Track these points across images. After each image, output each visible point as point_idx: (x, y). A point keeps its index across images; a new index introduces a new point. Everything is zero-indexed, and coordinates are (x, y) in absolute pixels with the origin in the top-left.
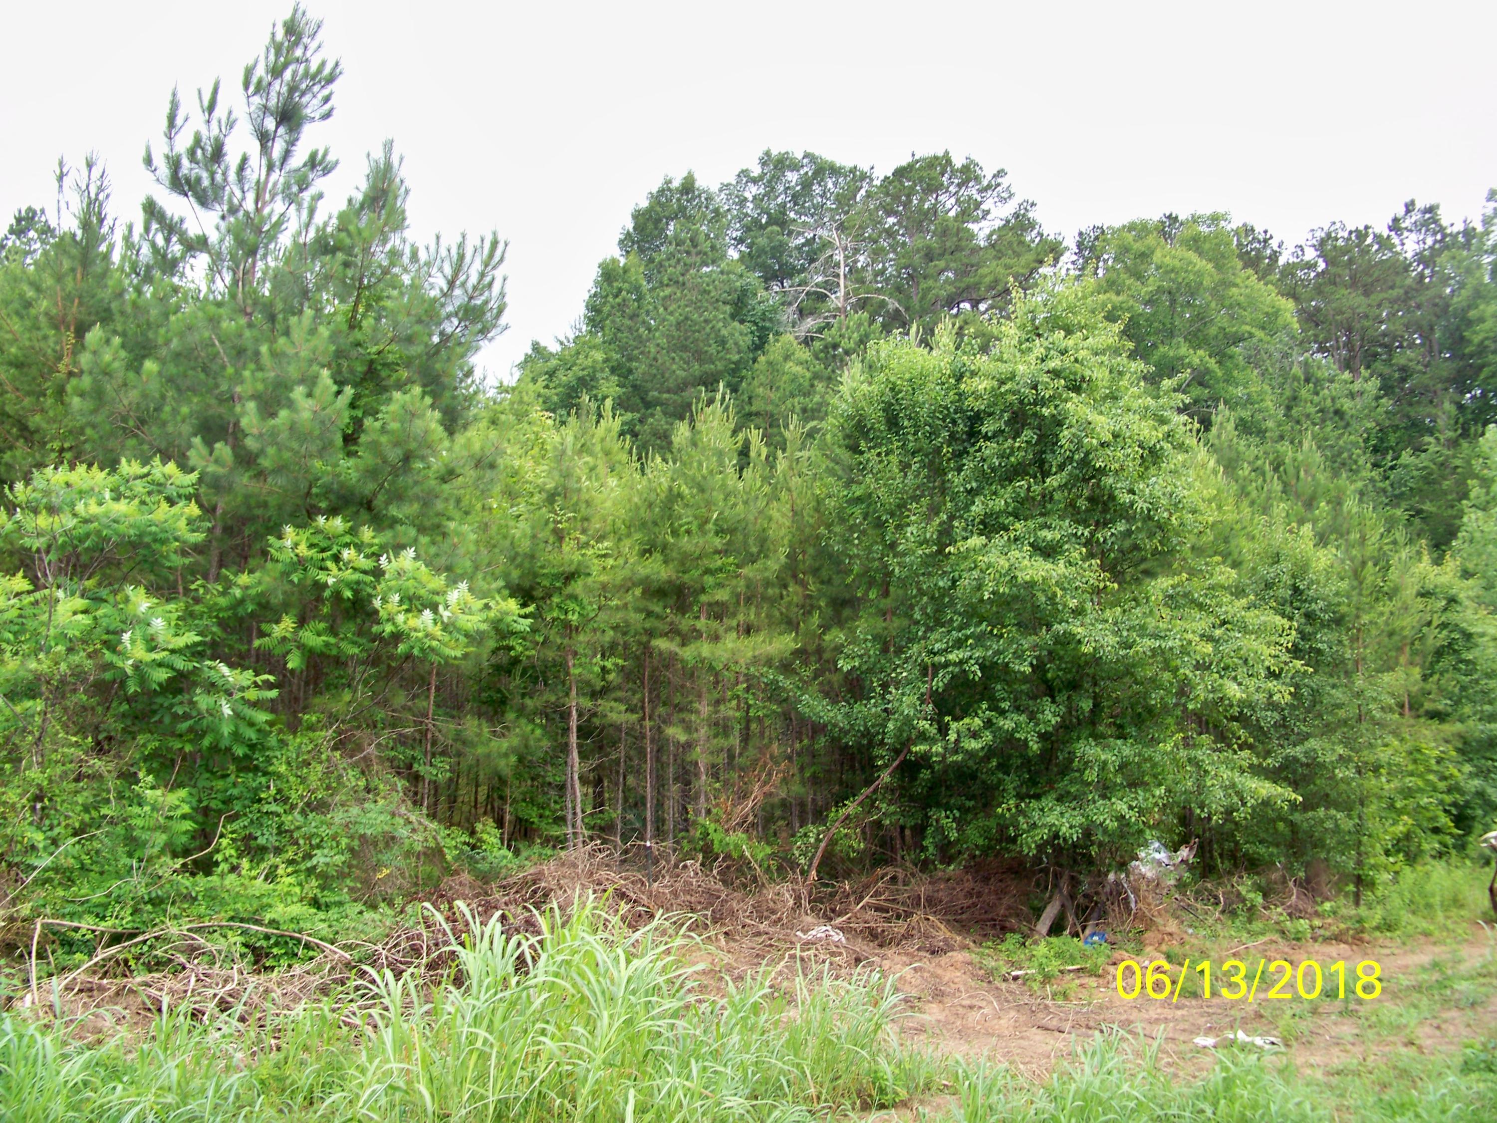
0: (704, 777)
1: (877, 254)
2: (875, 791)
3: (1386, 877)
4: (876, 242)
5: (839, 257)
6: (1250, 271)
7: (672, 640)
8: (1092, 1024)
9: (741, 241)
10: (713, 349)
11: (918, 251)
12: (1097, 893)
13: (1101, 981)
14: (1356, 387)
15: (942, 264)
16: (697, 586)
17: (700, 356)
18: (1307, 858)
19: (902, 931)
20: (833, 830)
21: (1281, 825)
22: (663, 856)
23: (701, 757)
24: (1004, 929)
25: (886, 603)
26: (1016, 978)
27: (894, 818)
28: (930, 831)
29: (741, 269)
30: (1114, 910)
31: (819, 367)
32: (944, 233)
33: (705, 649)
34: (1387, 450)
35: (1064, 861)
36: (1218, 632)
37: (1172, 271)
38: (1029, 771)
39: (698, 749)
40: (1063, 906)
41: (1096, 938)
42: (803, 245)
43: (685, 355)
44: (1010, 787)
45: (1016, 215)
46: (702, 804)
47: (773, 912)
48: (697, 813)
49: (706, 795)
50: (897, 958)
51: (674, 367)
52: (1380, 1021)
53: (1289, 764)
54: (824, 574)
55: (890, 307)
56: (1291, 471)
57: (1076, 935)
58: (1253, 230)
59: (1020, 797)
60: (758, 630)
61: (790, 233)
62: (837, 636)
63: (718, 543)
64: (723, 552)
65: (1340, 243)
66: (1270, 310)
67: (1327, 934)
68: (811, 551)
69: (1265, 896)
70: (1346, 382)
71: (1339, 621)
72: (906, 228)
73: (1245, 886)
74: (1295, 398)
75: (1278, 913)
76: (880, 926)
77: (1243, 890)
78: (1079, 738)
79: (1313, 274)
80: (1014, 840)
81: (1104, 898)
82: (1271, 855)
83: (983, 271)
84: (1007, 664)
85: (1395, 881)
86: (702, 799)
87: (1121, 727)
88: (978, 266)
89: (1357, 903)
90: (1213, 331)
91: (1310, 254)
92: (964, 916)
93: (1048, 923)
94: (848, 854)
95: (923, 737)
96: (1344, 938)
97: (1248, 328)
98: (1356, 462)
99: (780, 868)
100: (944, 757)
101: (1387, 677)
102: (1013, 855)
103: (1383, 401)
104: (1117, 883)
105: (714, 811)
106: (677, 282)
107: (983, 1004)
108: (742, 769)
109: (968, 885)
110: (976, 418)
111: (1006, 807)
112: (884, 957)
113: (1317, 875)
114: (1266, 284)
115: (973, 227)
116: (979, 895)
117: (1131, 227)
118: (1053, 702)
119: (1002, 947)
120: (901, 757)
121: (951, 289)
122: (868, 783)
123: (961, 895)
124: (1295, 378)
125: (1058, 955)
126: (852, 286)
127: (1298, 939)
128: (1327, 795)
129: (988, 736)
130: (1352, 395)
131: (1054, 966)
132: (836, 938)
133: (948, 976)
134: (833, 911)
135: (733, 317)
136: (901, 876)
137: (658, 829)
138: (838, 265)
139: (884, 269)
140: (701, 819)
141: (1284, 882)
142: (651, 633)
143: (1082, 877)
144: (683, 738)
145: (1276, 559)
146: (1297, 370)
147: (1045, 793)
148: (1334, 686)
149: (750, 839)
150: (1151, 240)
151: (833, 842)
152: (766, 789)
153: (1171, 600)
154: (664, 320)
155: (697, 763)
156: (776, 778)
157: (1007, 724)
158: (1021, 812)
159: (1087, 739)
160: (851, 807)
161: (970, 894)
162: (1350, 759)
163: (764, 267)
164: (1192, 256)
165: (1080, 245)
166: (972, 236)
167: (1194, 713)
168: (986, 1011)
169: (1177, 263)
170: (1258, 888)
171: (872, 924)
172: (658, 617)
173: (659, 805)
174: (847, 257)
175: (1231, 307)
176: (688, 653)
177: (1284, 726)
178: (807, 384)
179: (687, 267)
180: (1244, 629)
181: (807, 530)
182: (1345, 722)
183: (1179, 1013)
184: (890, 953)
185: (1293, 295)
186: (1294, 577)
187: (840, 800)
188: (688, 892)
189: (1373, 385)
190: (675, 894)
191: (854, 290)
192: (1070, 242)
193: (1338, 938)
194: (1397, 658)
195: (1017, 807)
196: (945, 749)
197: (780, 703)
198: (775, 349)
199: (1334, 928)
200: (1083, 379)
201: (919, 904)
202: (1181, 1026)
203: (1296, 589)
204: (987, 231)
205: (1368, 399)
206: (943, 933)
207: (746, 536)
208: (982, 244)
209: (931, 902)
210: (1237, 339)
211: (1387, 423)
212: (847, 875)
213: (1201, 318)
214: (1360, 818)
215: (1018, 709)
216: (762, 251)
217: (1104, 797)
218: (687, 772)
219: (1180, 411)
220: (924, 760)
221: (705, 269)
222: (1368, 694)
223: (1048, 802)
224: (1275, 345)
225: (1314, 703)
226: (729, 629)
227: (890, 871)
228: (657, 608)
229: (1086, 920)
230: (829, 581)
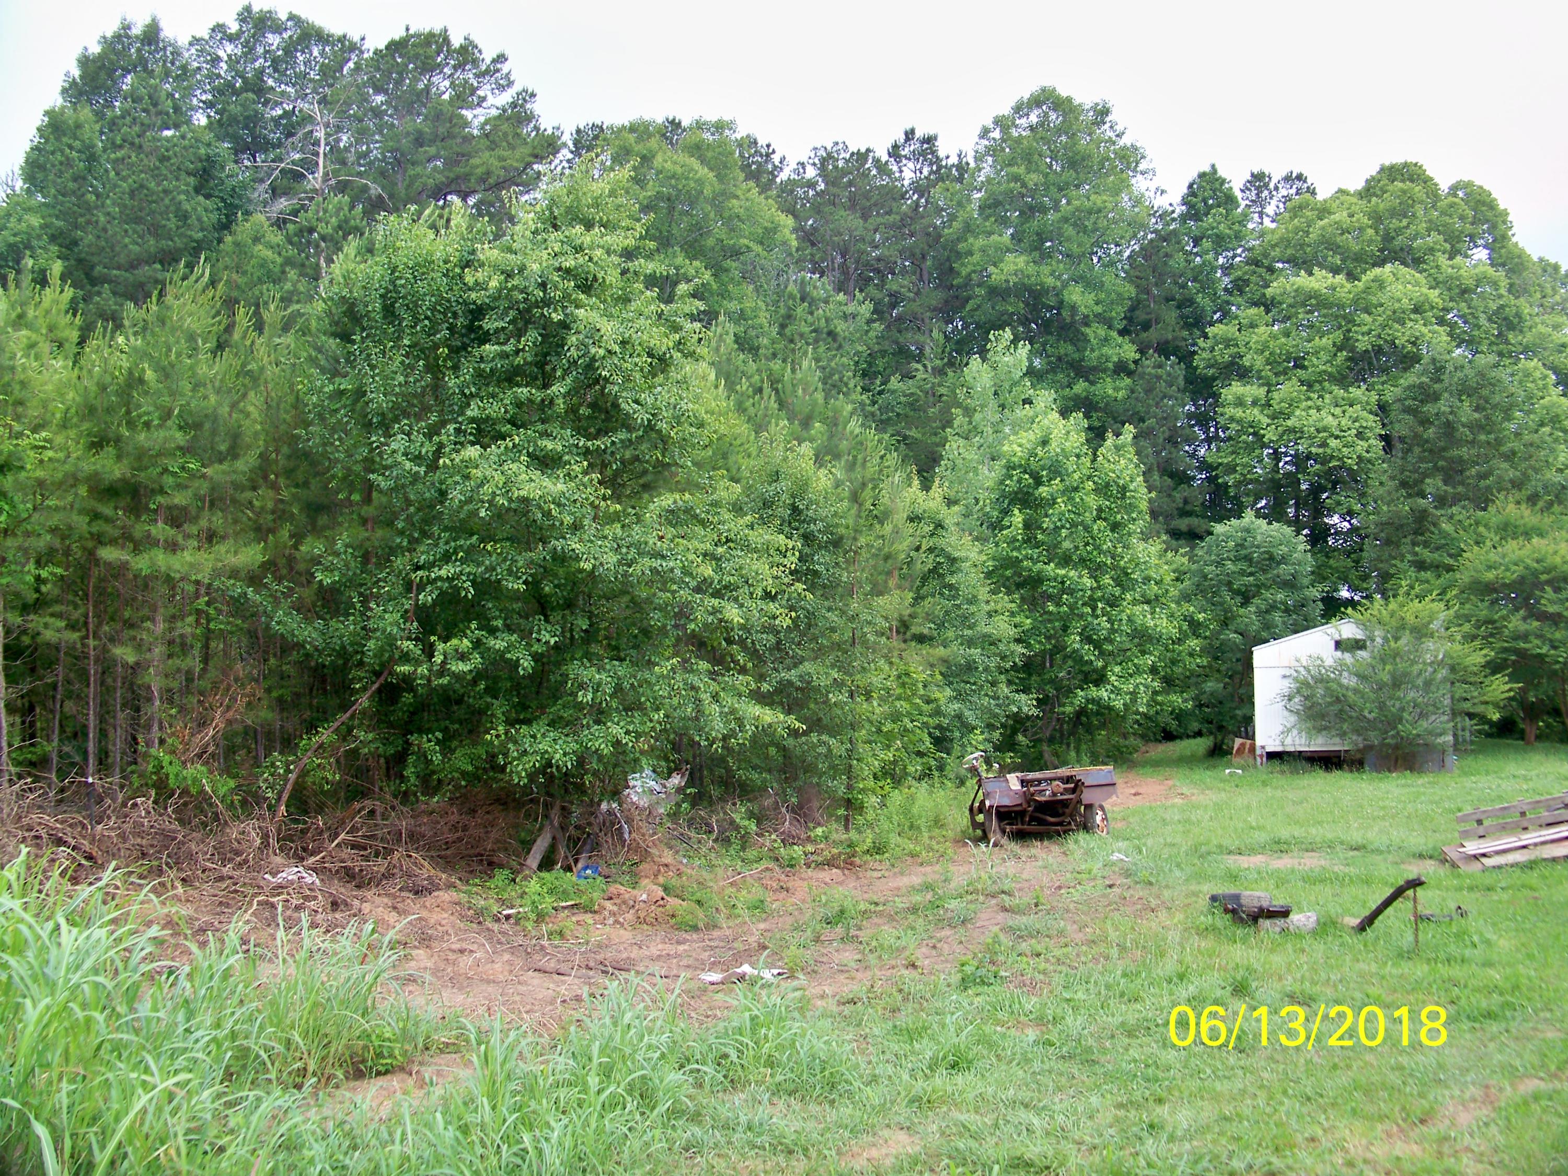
0: (157, 703)
1: (362, 135)
2: (352, 717)
3: (874, 800)
4: (361, 121)
5: (320, 134)
6: (751, 184)
7: (123, 547)
8: (592, 964)
9: (209, 105)
10: (172, 224)
11: (408, 134)
12: (590, 824)
13: (597, 917)
14: (851, 309)
15: (432, 150)
16: (156, 486)
17: (156, 230)
18: (799, 783)
19: (383, 870)
20: (306, 760)
21: (772, 751)
22: (109, 793)
23: (154, 680)
24: (491, 864)
25: (369, 511)
26: (508, 917)
27: (373, 746)
28: (411, 759)
29: (209, 136)
30: (606, 840)
31: (291, 251)
32: (438, 116)
33: (161, 559)
34: (876, 374)
35: (554, 790)
36: (720, 550)
37: (673, 177)
38: (518, 695)
39: (151, 670)
40: (554, 838)
41: (589, 872)
42: (281, 117)
43: (139, 228)
44: (499, 713)
45: (514, 105)
46: (156, 733)
47: (238, 853)
48: (149, 744)
49: (161, 723)
50: (378, 900)
51: (127, 240)
52: (881, 945)
53: (783, 688)
54: (300, 477)
55: (373, 192)
56: (789, 387)
57: (568, 869)
58: (756, 143)
59: (510, 723)
60: (223, 538)
61: (265, 104)
62: (312, 547)
63: (180, 438)
64: (185, 450)
65: (841, 164)
66: (769, 225)
67: (820, 859)
68: (285, 450)
69: (758, 824)
70: (840, 304)
71: (837, 543)
72: (396, 109)
73: (739, 814)
74: (789, 317)
75: (771, 839)
76: (357, 865)
77: (737, 817)
78: (573, 658)
79: (811, 193)
80: (503, 769)
81: (597, 830)
82: (764, 781)
83: (475, 161)
84: (499, 581)
85: (883, 805)
86: (156, 727)
87: (616, 648)
88: (468, 155)
89: (847, 828)
90: (711, 242)
91: (811, 172)
92: (448, 852)
93: (539, 857)
94: (321, 786)
95: (406, 657)
96: (837, 863)
97: (746, 241)
98: (846, 385)
99: (244, 803)
100: (429, 680)
101: (881, 601)
102: (502, 784)
103: (876, 325)
104: (610, 812)
105: (170, 741)
106: (132, 144)
107: (474, 947)
108: (201, 693)
109: (454, 818)
110: (478, 312)
111: (495, 734)
112: (363, 900)
113: (809, 801)
114: (767, 198)
115: (468, 114)
116: (465, 828)
117: (633, 128)
118: (547, 621)
119: (490, 884)
120: (382, 680)
121: (440, 178)
122: (344, 707)
123: (446, 829)
124: (791, 296)
125: (551, 892)
126: (332, 167)
127: (792, 866)
128: (820, 720)
129: (477, 659)
130: (845, 317)
131: (548, 903)
132: (309, 880)
133: (434, 918)
134: (305, 849)
135: (197, 190)
136: (379, 811)
137: (101, 763)
138: (317, 143)
139: (369, 151)
140: (153, 751)
141: (776, 807)
142: (99, 540)
143: (574, 808)
144: (131, 659)
145: (776, 477)
146: (792, 288)
147: (536, 718)
148: (829, 609)
149: (211, 772)
150: (653, 143)
151: (304, 773)
152: (230, 715)
153: (672, 517)
154: (115, 186)
155: (149, 687)
156: (241, 702)
157: (498, 644)
158: (510, 738)
159: (581, 660)
160: (325, 735)
161: (454, 828)
162: (843, 684)
163: (235, 138)
164: (694, 163)
165: (576, 143)
166: (467, 124)
167: (694, 635)
168: (478, 955)
169: (679, 170)
170: (751, 815)
171: (349, 864)
172: (107, 520)
173: (103, 734)
174: (328, 135)
175: (730, 218)
176: (141, 564)
177: (779, 650)
178: (277, 269)
179: (145, 127)
180: (747, 547)
181: (283, 427)
182: (838, 646)
183: (681, 948)
184: (369, 894)
185: (791, 211)
186: (793, 496)
187: (312, 728)
188: (139, 835)
189: (866, 309)
190: (123, 837)
191: (334, 171)
192: (567, 138)
193: (830, 863)
194: (886, 582)
195: (506, 733)
196: (430, 670)
197: (244, 619)
198: (244, 229)
199: (826, 853)
200: (595, 279)
201: (399, 840)
202: (684, 962)
203: (795, 509)
204: (482, 119)
205: (861, 321)
206: (426, 870)
207: (214, 432)
208: (476, 132)
209: (413, 837)
210: (736, 253)
211: (876, 348)
212: (320, 810)
213: (700, 229)
214: (851, 742)
215: (509, 628)
216: (233, 120)
217: (598, 722)
218: (137, 697)
219: (693, 318)
220: (407, 682)
221: (168, 133)
222: (863, 617)
223: (538, 728)
224: (773, 260)
225: (809, 626)
226: (187, 536)
227: (368, 804)
228: (107, 510)
229: (578, 853)
230: (306, 484)
